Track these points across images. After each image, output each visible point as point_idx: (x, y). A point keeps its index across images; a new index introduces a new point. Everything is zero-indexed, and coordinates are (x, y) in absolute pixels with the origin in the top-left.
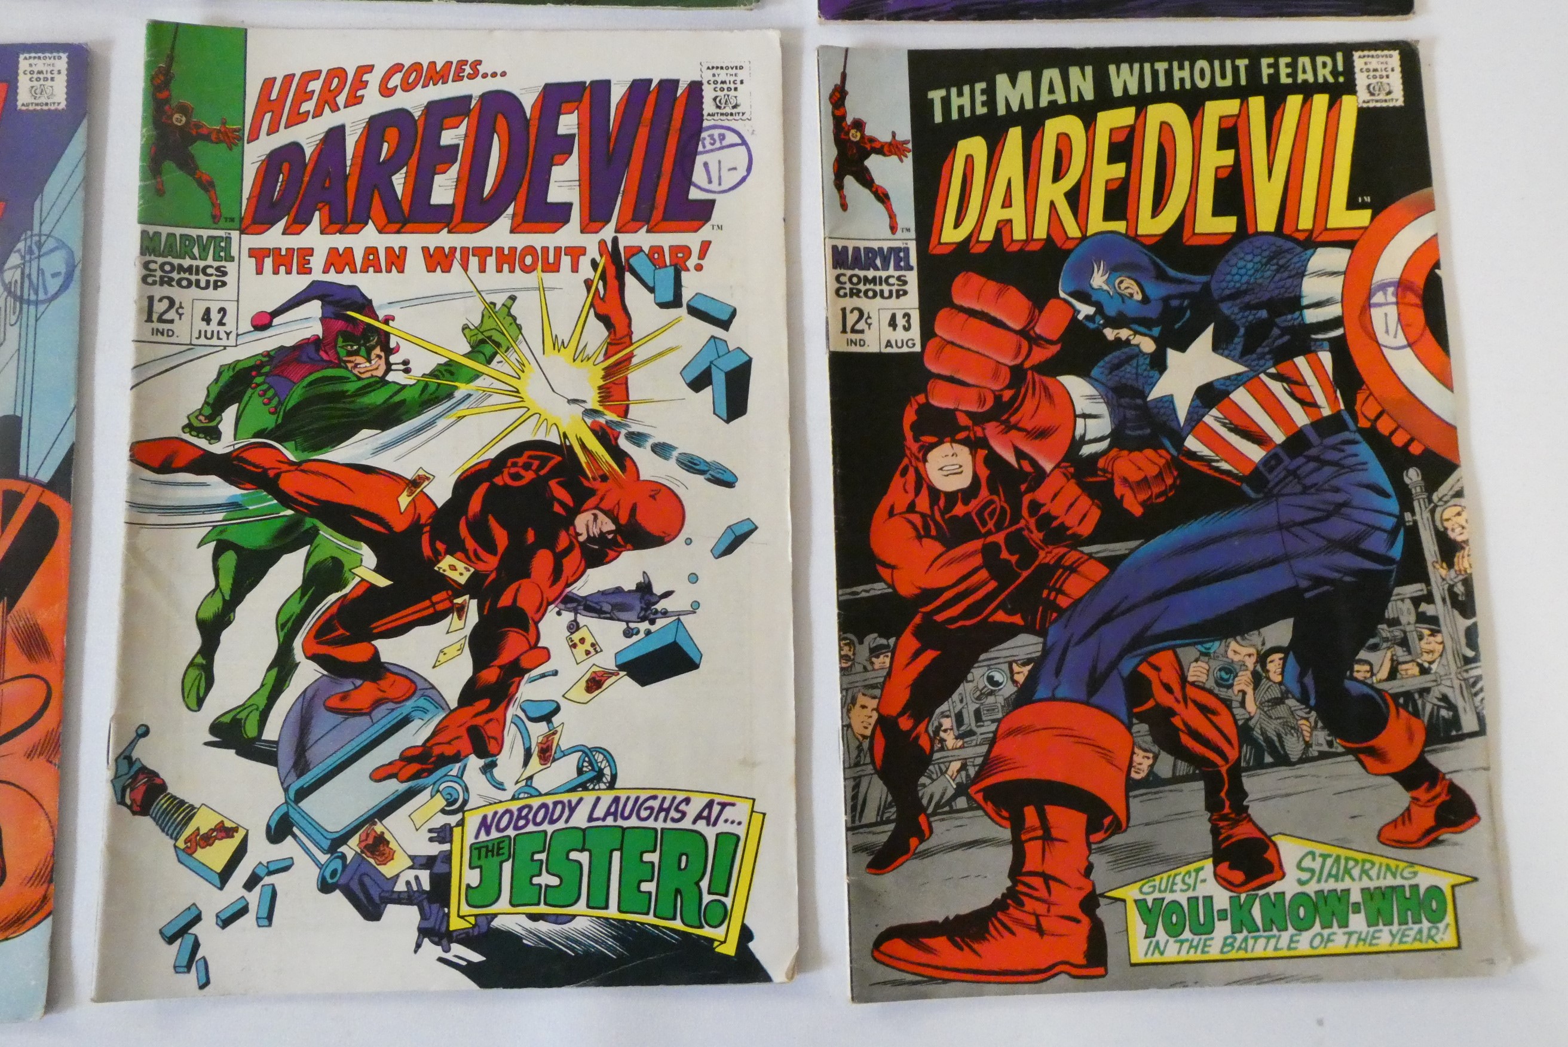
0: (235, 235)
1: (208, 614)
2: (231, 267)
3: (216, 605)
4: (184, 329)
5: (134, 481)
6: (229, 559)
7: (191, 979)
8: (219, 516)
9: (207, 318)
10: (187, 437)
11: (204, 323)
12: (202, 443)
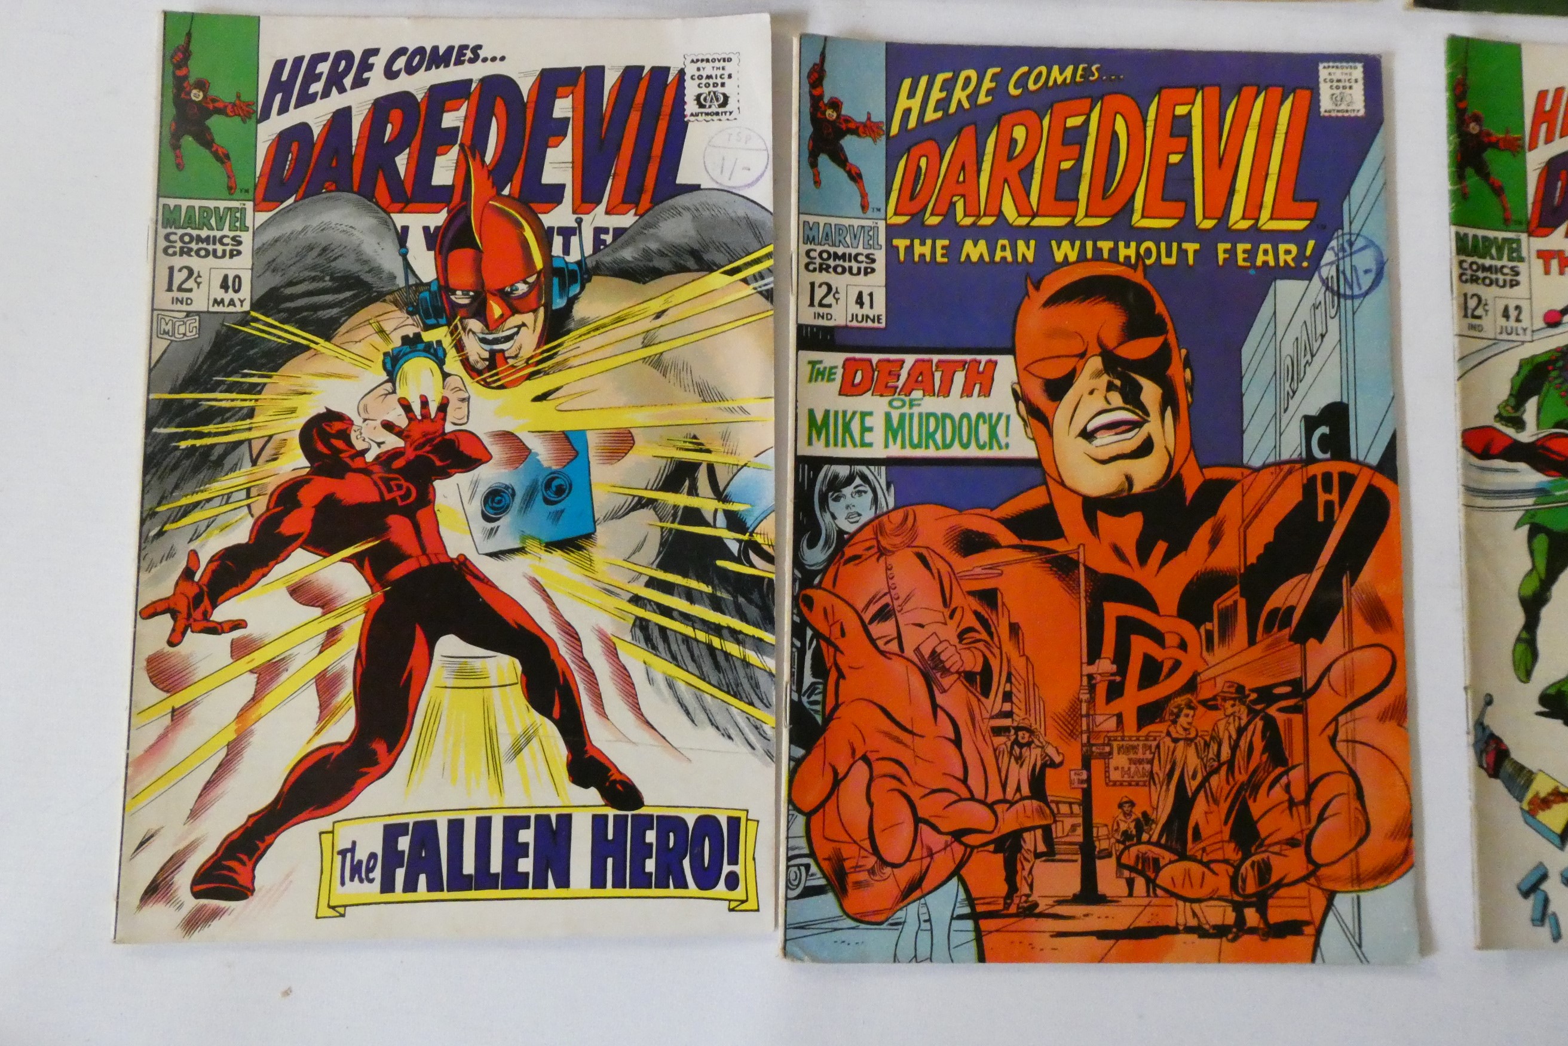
0: (1524, 237)
1: (1528, 591)
2: (1522, 267)
3: (1534, 584)
4: (1491, 323)
5: (1467, 466)
6: (1542, 541)
7: (1544, 932)
8: (1530, 501)
9: (1506, 315)
10: (1499, 426)
11: (1504, 319)
12: (1510, 431)
